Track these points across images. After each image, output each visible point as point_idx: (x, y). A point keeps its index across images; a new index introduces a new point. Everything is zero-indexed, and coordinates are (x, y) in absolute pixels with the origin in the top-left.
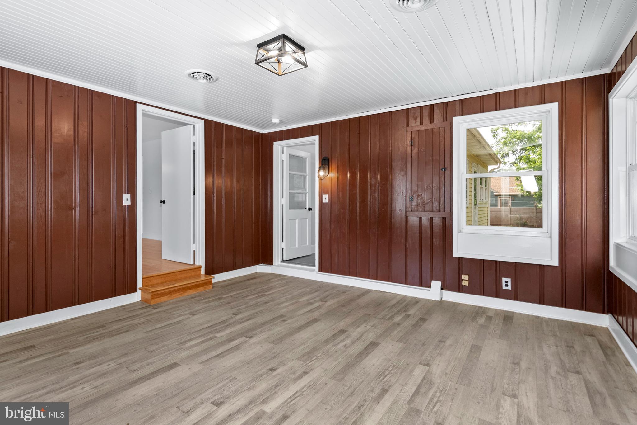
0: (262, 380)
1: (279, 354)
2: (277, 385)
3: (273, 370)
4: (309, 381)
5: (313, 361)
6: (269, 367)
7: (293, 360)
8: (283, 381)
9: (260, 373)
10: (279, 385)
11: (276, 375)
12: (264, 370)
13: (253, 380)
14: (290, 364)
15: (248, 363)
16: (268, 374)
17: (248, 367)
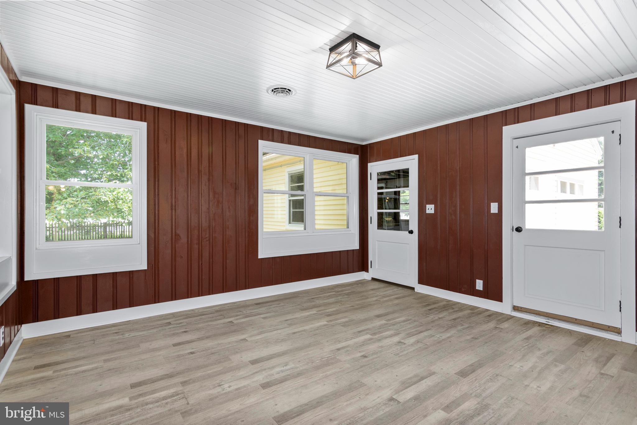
0: (373, 351)
1: (357, 369)
2: (362, 346)
3: (365, 357)
4: (339, 345)
5: (327, 357)
6: (366, 359)
7: (345, 361)
8: (357, 347)
9: (375, 356)
10: (361, 345)
11: (362, 352)
12: (371, 358)
13: (381, 352)
14: (348, 358)
15: (387, 365)
16: (368, 354)
17: (386, 362)
